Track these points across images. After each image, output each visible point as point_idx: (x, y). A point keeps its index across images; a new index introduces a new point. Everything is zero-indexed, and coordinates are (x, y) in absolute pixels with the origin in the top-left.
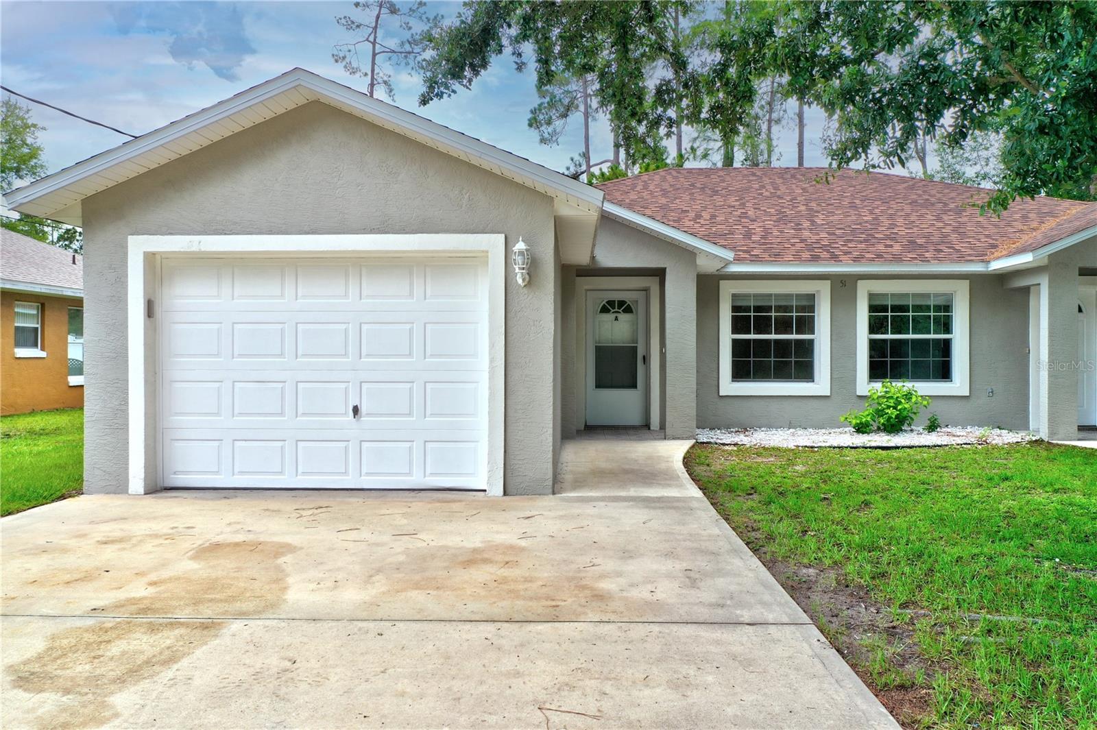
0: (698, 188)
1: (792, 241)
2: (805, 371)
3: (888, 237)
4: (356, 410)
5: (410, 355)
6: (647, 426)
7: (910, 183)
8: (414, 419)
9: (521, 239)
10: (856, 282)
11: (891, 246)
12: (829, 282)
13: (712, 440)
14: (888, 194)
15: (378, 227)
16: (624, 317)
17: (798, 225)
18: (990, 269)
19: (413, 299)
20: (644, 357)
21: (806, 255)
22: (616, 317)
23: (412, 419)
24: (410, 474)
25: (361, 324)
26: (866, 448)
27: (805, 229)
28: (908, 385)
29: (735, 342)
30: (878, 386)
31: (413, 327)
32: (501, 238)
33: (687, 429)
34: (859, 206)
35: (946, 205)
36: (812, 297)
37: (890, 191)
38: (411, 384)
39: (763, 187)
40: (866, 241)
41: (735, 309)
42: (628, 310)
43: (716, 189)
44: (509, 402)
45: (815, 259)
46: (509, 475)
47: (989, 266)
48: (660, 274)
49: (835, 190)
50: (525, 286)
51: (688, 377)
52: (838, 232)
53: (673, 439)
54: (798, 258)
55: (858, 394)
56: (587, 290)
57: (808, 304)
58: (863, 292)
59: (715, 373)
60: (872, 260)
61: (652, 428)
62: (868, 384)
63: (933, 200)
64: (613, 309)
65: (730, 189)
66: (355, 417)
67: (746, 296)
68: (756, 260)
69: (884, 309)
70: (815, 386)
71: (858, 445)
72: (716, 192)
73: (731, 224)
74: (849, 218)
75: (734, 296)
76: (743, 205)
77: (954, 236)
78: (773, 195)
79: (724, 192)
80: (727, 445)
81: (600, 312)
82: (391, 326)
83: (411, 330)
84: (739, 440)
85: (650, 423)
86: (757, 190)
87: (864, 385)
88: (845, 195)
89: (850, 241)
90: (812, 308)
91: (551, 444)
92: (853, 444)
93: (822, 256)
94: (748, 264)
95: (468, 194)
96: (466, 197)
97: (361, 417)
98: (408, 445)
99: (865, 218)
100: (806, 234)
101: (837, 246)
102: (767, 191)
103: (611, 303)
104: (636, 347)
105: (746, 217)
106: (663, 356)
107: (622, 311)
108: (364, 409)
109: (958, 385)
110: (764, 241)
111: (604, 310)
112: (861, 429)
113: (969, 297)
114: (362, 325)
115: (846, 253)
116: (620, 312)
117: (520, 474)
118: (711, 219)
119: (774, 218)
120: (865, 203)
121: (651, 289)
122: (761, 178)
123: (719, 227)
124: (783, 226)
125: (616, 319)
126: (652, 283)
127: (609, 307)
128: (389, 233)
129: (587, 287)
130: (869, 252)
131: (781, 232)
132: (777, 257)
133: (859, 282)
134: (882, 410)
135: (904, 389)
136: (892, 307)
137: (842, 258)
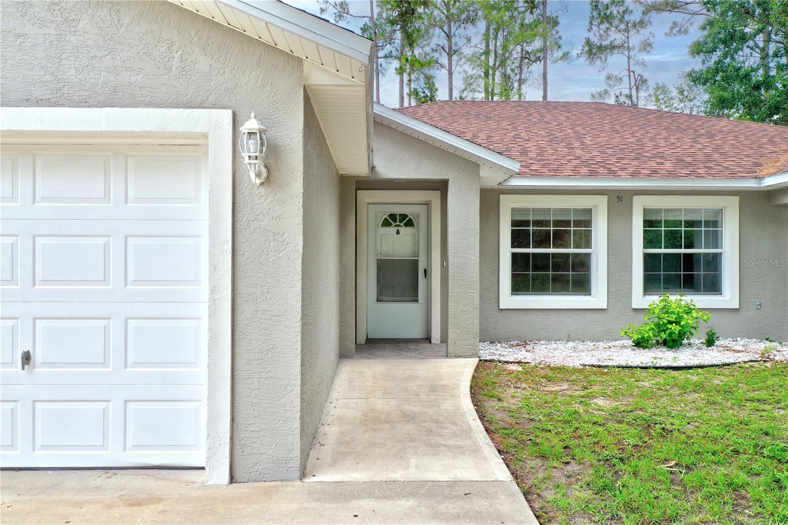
0: (473, 115)
1: (567, 158)
2: (582, 285)
3: (655, 156)
4: (27, 358)
5: (105, 280)
6: (428, 339)
7: (658, 114)
8: (110, 369)
9: (252, 115)
10: (632, 198)
11: (662, 163)
12: (606, 197)
13: (495, 358)
14: (642, 122)
15: (48, 96)
16: (404, 230)
17: (569, 146)
18: (762, 185)
19: (110, 203)
20: (425, 271)
21: (584, 170)
22: (398, 230)
23: (108, 370)
24: (103, 446)
25: (34, 237)
26: (657, 368)
27: (576, 148)
28: (686, 299)
29: (514, 256)
30: (654, 300)
31: (109, 241)
32: (226, 115)
33: (470, 347)
34: (621, 131)
35: (696, 131)
36: (589, 211)
37: (643, 119)
38: (106, 321)
39: (531, 115)
40: (636, 159)
41: (515, 223)
42: (410, 224)
43: (489, 116)
44: (238, 349)
45: (593, 174)
46: (238, 453)
47: (761, 182)
48: (441, 186)
49: (595, 118)
50: (262, 184)
51: (471, 293)
52: (608, 151)
53: (456, 357)
54: (576, 173)
55: (634, 306)
56: (369, 204)
57: (585, 221)
58: (639, 205)
59: (496, 287)
60: (649, 176)
61: (433, 341)
62: (643, 297)
63: (684, 127)
64: (395, 223)
65: (501, 116)
66: (23, 368)
67: (525, 211)
68: (536, 174)
69: (657, 224)
70: (592, 299)
71: (648, 365)
72: (490, 118)
73: (506, 143)
74: (614, 140)
75: (514, 210)
76: (516, 129)
77: (716, 156)
78: (540, 121)
79: (496, 118)
80: (511, 363)
81: (382, 226)
82: (77, 241)
83: (106, 247)
84: (522, 357)
85: (431, 336)
86: (525, 117)
87: (640, 299)
88: (604, 122)
89: (623, 158)
90: (588, 223)
91: (298, 408)
92: (642, 363)
93: (600, 172)
94: (528, 177)
95: (179, 53)
96: (177, 56)
97: (34, 368)
98: (101, 405)
99: (628, 140)
100: (579, 152)
101: (611, 163)
102: (534, 118)
103: (393, 216)
104: (418, 260)
105: (520, 138)
106: (445, 269)
107: (404, 224)
108: (38, 356)
109: (728, 298)
110: (540, 158)
111: (386, 224)
112: (640, 344)
113: (739, 212)
114: (37, 238)
115: (622, 169)
116: (402, 226)
117: (255, 451)
118: (487, 139)
119: (546, 139)
120: (625, 128)
121: (432, 202)
122: (528, 108)
123: (496, 145)
124: (557, 145)
125: (398, 232)
126: (434, 197)
127: (392, 222)
128: (63, 105)
129: (368, 201)
130: (644, 169)
131: (556, 150)
132: (556, 173)
133: (635, 197)
134: (664, 324)
135: (683, 303)
136: (666, 221)
137: (619, 173)
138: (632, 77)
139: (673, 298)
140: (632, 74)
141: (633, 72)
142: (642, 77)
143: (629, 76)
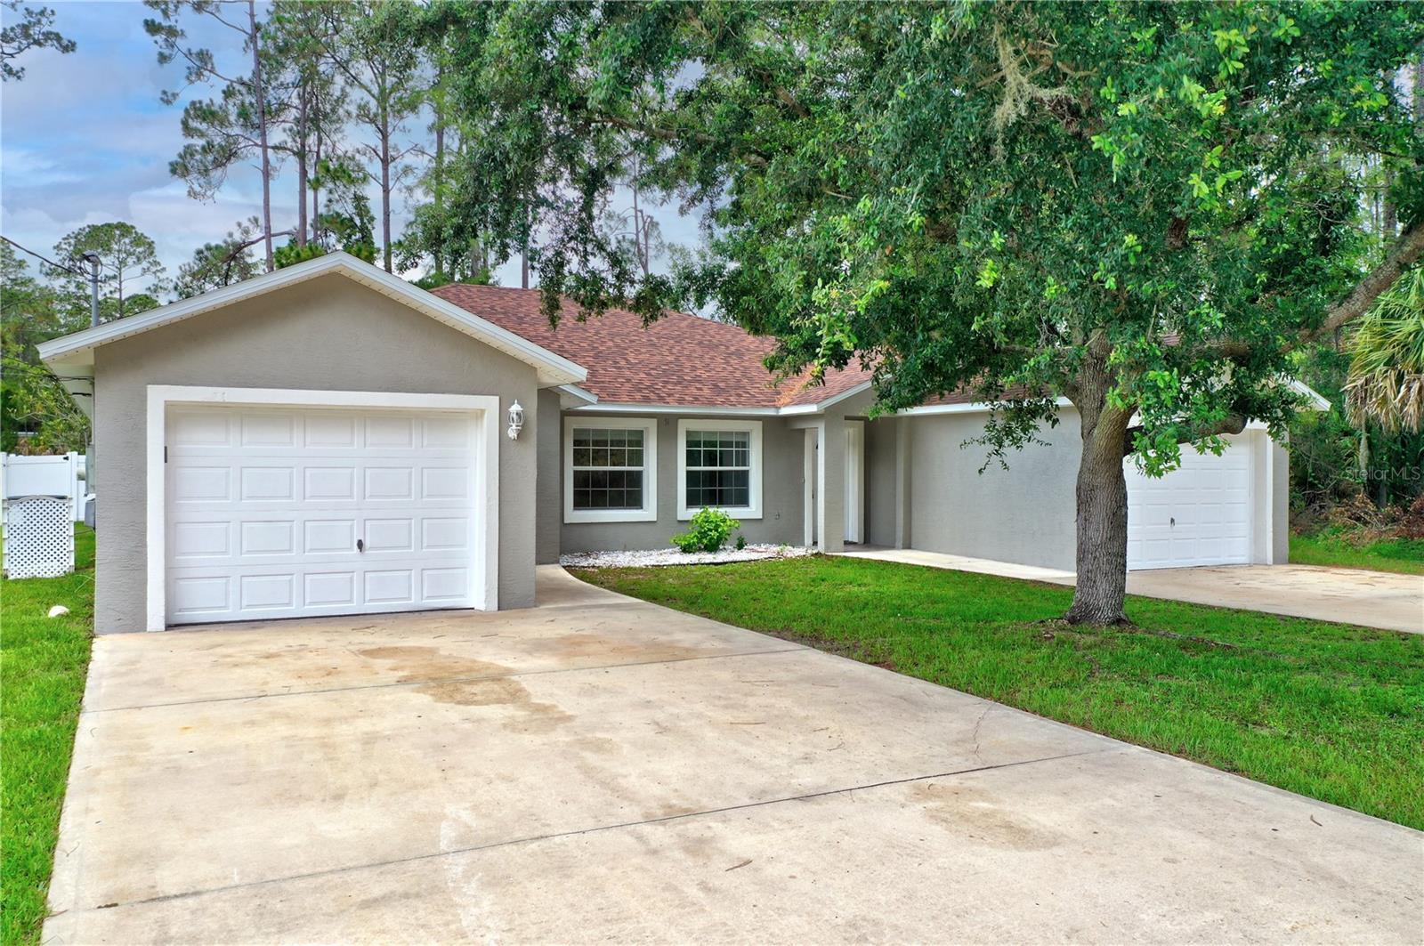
2: (635, 501)
3: (695, 380)
4: (360, 544)
5: (409, 495)
8: (412, 550)
9: (516, 402)
10: (678, 421)
12: (655, 420)
13: (571, 564)
14: (676, 333)
17: (616, 365)
18: (780, 414)
19: (411, 447)
21: (638, 396)
23: (410, 550)
24: (409, 597)
25: (365, 468)
27: (623, 367)
28: (722, 511)
29: (576, 472)
30: (696, 512)
31: (411, 471)
32: (496, 399)
36: (641, 433)
37: (676, 328)
38: (410, 520)
41: (577, 443)
44: (502, 534)
45: (646, 400)
47: (780, 411)
50: (515, 439)
52: (653, 372)
54: (632, 399)
55: (680, 518)
57: (637, 439)
58: (683, 427)
59: (561, 503)
60: (691, 402)
62: (687, 510)
65: (531, 316)
66: (359, 550)
67: (586, 431)
69: (698, 444)
70: (644, 512)
74: (655, 358)
75: (576, 431)
77: (744, 382)
82: (392, 470)
83: (409, 474)
87: (686, 513)
89: (667, 382)
90: (640, 443)
93: (651, 398)
96: (467, 364)
97: (365, 550)
98: (407, 572)
100: (627, 372)
101: (659, 387)
108: (367, 544)
109: (754, 509)
112: (686, 550)
113: (762, 435)
115: (669, 395)
117: (510, 592)
130: (686, 395)
133: (680, 421)
134: (705, 532)
135: (719, 514)
136: (705, 442)
137: (668, 399)
138: (640, 219)
139: (711, 510)
140: (639, 214)
141: (641, 211)
142: (652, 218)
143: (636, 217)
